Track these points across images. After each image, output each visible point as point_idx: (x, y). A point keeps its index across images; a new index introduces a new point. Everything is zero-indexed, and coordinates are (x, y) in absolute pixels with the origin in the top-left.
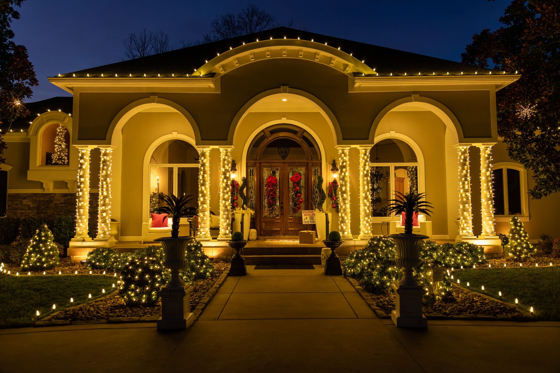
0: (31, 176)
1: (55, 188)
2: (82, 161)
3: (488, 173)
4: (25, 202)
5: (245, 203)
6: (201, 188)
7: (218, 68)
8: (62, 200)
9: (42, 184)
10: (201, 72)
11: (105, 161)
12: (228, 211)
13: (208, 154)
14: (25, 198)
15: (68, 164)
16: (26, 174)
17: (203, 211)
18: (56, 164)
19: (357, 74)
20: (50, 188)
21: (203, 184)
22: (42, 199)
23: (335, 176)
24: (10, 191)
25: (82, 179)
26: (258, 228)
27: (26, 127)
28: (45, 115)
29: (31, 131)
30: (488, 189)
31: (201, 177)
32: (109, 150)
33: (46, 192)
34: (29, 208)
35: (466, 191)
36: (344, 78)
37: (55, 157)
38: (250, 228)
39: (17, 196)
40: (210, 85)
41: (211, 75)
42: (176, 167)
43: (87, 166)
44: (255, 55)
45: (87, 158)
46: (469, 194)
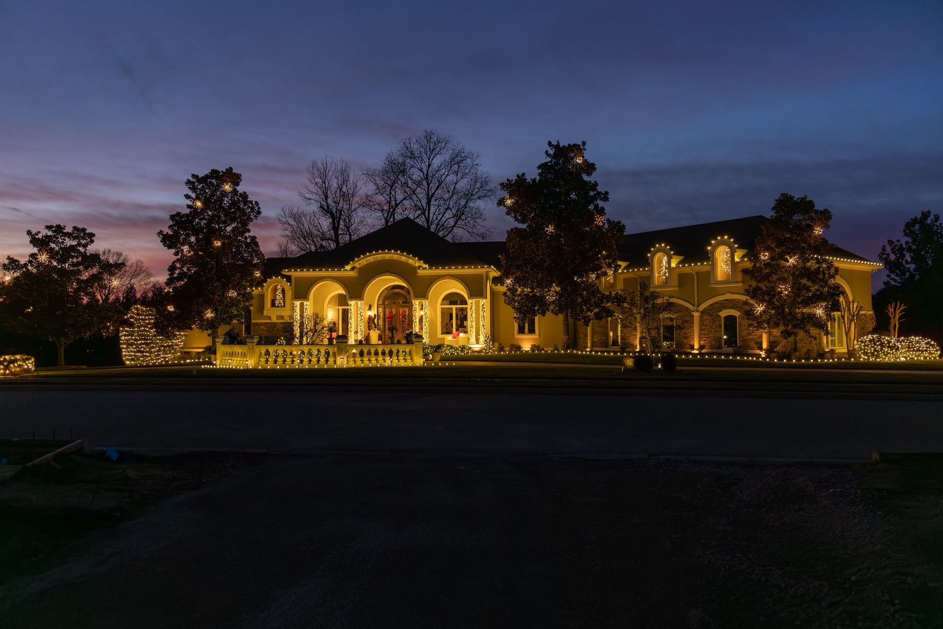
0: (265, 313)
1: (277, 319)
2: (296, 308)
3: (482, 313)
4: (261, 327)
5: (375, 327)
6: (350, 321)
7: (357, 265)
8: (281, 326)
9: (270, 317)
10: (348, 267)
11: (306, 309)
12: (362, 331)
13: (352, 305)
14: (261, 325)
15: (284, 306)
16: (262, 313)
17: (351, 331)
18: (278, 306)
19: (420, 267)
20: (274, 320)
21: (351, 319)
22: (270, 325)
23: (422, 313)
24: (253, 321)
25: (296, 317)
26: (383, 340)
27: (262, 286)
28: (272, 280)
29: (265, 288)
30: (482, 321)
31: (349, 315)
32: (308, 303)
33: (273, 322)
34: (264, 330)
35: (472, 322)
36: (415, 268)
37: (277, 302)
38: (379, 340)
39: (257, 324)
40: (353, 274)
41: (353, 269)
42: (341, 308)
43: (298, 311)
44: (374, 258)
45: (298, 307)
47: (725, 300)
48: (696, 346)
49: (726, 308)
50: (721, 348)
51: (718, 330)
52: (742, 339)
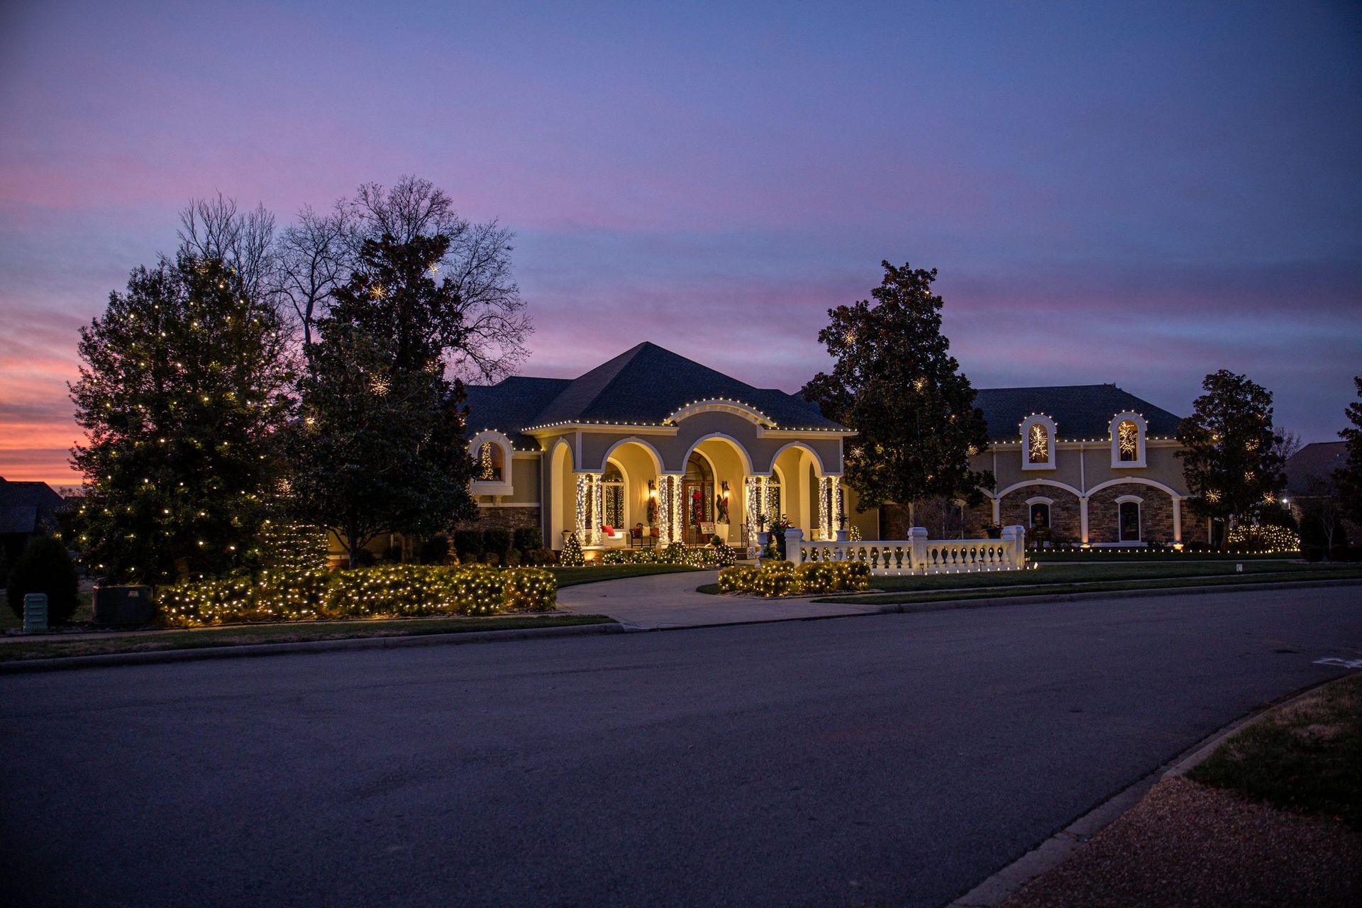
1: (481, 502)
2: (582, 485)
3: (837, 497)
7: (680, 418)
11: (598, 485)
13: (666, 480)
18: (487, 480)
25: (583, 499)
30: (837, 507)
35: (824, 509)
36: (756, 426)
41: (675, 423)
45: (585, 482)
46: (826, 511)
47: (1122, 484)
48: (1085, 540)
49: (1123, 493)
50: (1118, 541)
51: (1114, 519)
52: (1145, 530)
